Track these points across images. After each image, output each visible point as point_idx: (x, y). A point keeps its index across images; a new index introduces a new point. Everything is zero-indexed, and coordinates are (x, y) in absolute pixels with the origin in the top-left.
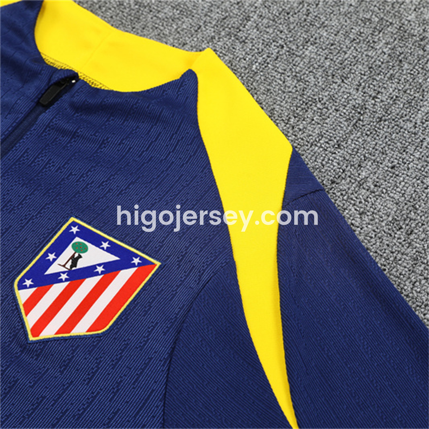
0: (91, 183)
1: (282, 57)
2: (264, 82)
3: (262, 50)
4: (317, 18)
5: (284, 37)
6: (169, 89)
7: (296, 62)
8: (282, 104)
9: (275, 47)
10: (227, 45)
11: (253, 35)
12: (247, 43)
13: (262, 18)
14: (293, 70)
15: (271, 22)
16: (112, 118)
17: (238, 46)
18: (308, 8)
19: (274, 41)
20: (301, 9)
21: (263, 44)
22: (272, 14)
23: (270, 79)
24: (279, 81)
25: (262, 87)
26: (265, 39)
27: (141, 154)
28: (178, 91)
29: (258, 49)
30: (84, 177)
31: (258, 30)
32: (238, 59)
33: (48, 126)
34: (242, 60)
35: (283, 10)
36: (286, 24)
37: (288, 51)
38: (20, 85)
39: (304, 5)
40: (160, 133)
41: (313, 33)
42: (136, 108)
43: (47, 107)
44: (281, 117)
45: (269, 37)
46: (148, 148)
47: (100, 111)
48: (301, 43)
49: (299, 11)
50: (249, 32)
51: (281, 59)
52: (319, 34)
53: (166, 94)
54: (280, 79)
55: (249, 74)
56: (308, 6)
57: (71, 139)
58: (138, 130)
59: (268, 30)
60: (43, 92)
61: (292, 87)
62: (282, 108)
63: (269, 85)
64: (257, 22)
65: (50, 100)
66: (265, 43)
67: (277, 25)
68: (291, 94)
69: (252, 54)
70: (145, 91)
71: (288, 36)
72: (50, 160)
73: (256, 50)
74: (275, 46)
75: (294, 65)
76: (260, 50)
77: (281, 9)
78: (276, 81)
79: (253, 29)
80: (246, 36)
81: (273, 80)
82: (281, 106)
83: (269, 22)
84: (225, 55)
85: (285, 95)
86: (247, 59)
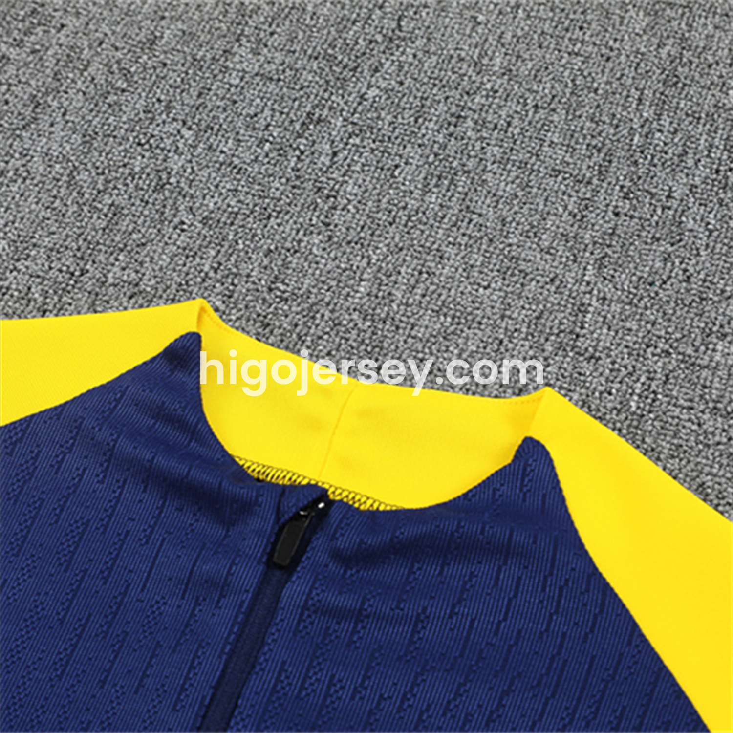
0: (427, 710)
1: (676, 374)
2: (663, 432)
3: (634, 367)
4: (707, 284)
5: (663, 333)
6: (502, 485)
7: (705, 379)
8: (715, 471)
9: (656, 358)
10: (565, 370)
11: (605, 342)
12: (600, 358)
13: (607, 302)
14: (707, 397)
15: (627, 307)
16: (416, 566)
17: (587, 368)
18: (683, 266)
19: (648, 347)
20: (671, 271)
21: (630, 354)
22: (623, 290)
23: (671, 425)
24: (689, 424)
25: (664, 443)
26: (631, 344)
27: (498, 629)
28: (522, 485)
29: (626, 367)
30: (409, 700)
31: (609, 329)
32: (597, 394)
33: (305, 607)
34: (606, 395)
35: (640, 278)
36: (657, 307)
37: (682, 361)
38: (221, 532)
39: (673, 263)
40: (519, 578)
41: (713, 315)
42: (460, 538)
43: (289, 569)
44: (723, 498)
45: (635, 339)
46: (507, 613)
47: (392, 557)
48: (699, 338)
49: (669, 277)
50: (595, 335)
51: (675, 378)
52: (724, 314)
53: (501, 496)
54: (690, 420)
55: (628, 422)
56: (681, 263)
57: (356, 624)
58: (474, 580)
59: (628, 325)
60: (272, 540)
61: (718, 432)
62: (717, 479)
63: (675, 436)
64: (603, 313)
65: (293, 553)
66: (635, 353)
67: (640, 311)
68: (721, 447)
69: (618, 379)
70: (459, 497)
71: (670, 330)
72: (333, 676)
73: (623, 369)
74: (654, 355)
75: (705, 387)
76: (630, 369)
77: (634, 278)
78: (684, 427)
79: (601, 328)
80: (594, 344)
81: (677, 425)
82: (715, 476)
83: (623, 310)
84: (570, 391)
85: (711, 451)
86: (614, 391)
